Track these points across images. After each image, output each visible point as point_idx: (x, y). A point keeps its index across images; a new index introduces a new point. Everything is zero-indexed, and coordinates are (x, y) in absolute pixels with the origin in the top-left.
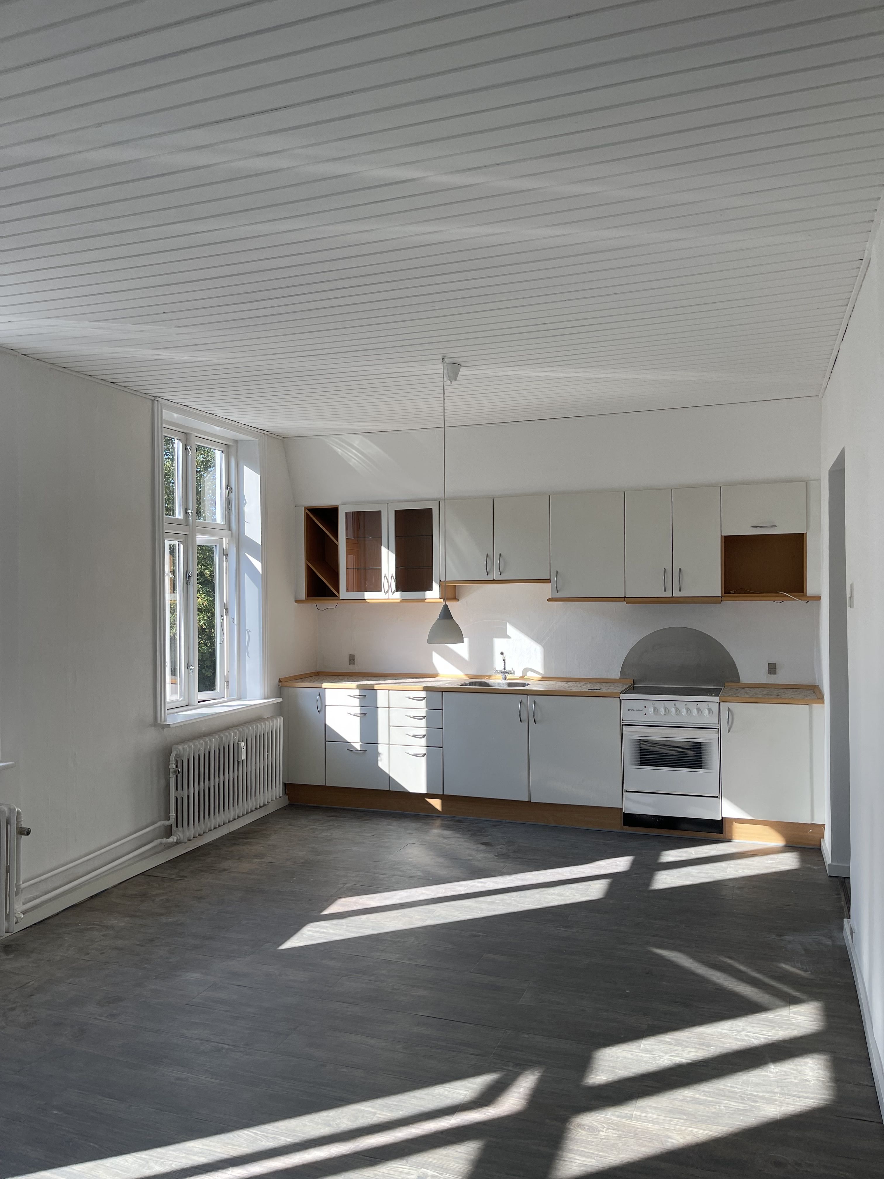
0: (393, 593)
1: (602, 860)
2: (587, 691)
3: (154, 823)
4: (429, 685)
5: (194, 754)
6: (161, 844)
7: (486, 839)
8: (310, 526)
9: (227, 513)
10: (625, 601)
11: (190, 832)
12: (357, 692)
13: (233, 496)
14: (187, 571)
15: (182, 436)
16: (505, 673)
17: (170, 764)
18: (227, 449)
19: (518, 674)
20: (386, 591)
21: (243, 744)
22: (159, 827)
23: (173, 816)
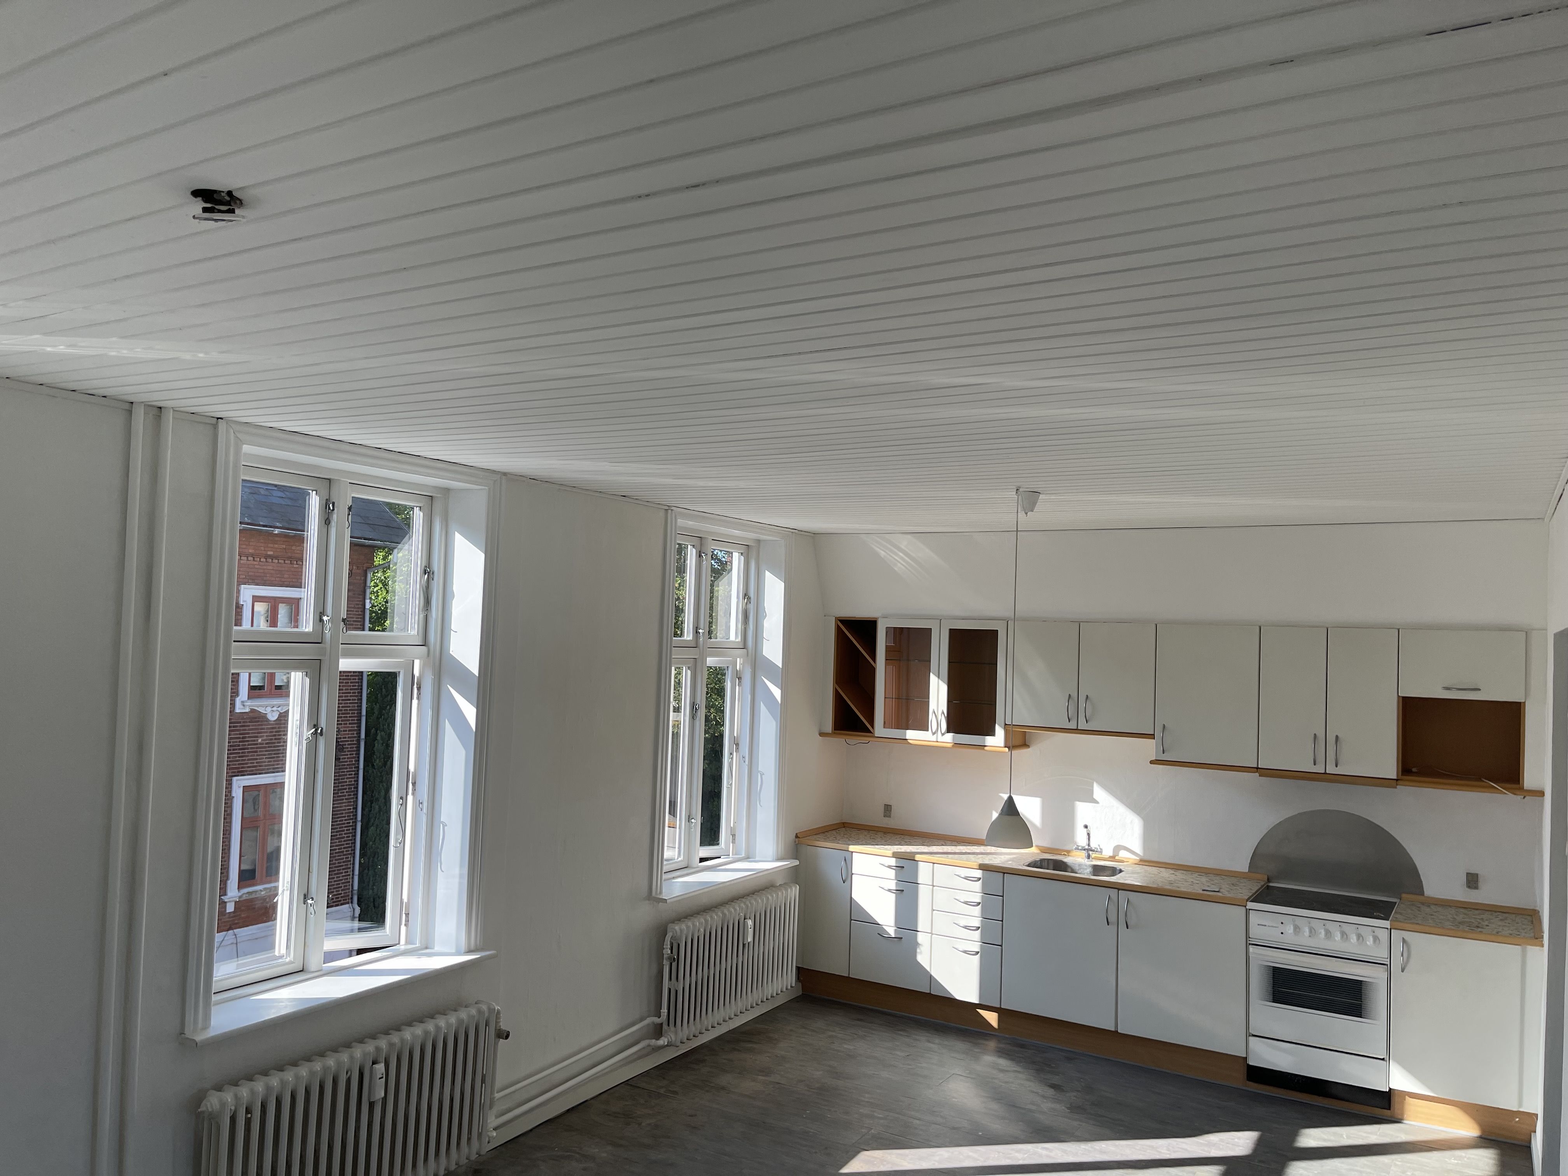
0: (943, 734)
1: (1214, 1134)
2: (1202, 892)
3: (642, 1019)
4: (987, 860)
5: (693, 935)
6: (649, 1045)
7: (1056, 1080)
8: (842, 641)
9: (743, 627)
10: (1257, 772)
11: (684, 1032)
12: (893, 862)
13: (751, 607)
14: (694, 703)
15: (696, 541)
16: (1089, 851)
17: (664, 948)
18: (748, 550)
19: (1108, 852)
20: (933, 731)
21: (750, 923)
22: (648, 1025)
23: (664, 1012)
